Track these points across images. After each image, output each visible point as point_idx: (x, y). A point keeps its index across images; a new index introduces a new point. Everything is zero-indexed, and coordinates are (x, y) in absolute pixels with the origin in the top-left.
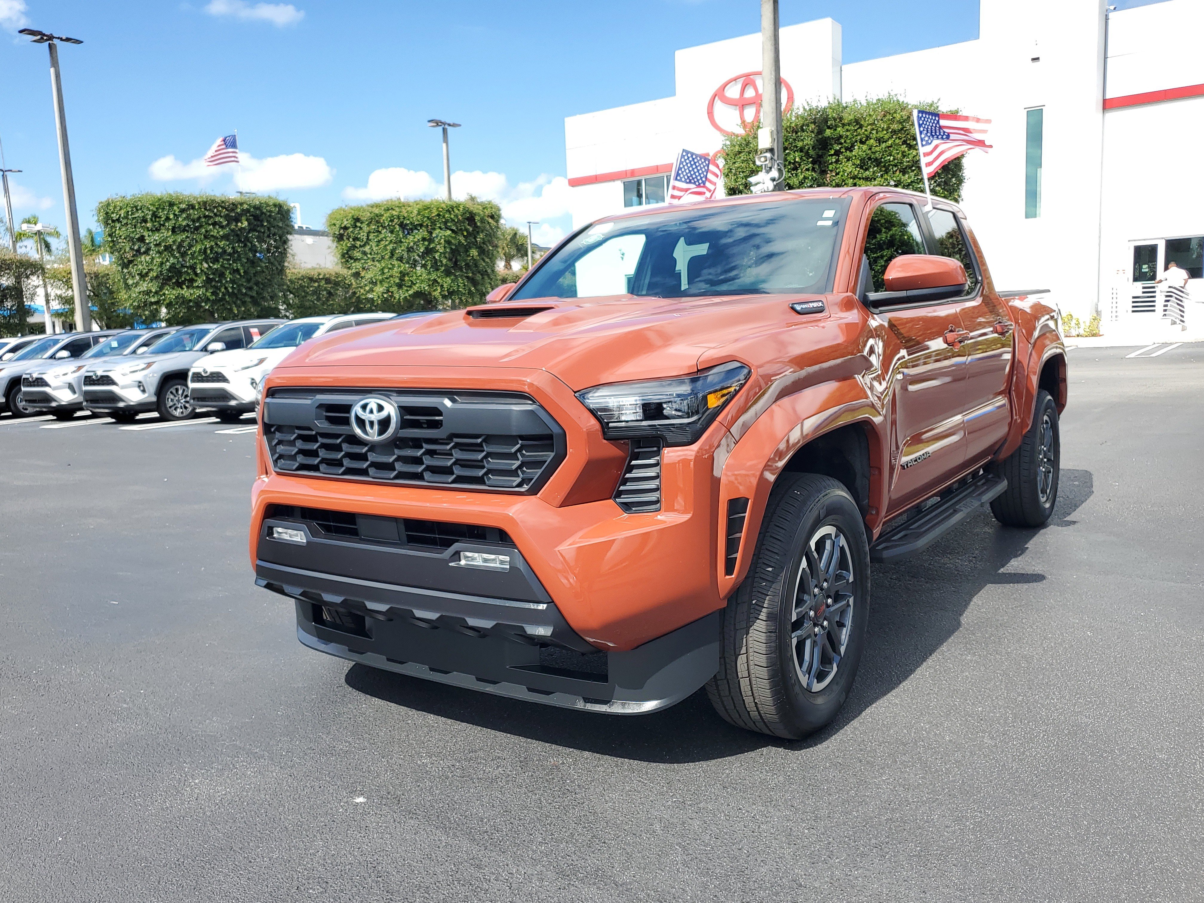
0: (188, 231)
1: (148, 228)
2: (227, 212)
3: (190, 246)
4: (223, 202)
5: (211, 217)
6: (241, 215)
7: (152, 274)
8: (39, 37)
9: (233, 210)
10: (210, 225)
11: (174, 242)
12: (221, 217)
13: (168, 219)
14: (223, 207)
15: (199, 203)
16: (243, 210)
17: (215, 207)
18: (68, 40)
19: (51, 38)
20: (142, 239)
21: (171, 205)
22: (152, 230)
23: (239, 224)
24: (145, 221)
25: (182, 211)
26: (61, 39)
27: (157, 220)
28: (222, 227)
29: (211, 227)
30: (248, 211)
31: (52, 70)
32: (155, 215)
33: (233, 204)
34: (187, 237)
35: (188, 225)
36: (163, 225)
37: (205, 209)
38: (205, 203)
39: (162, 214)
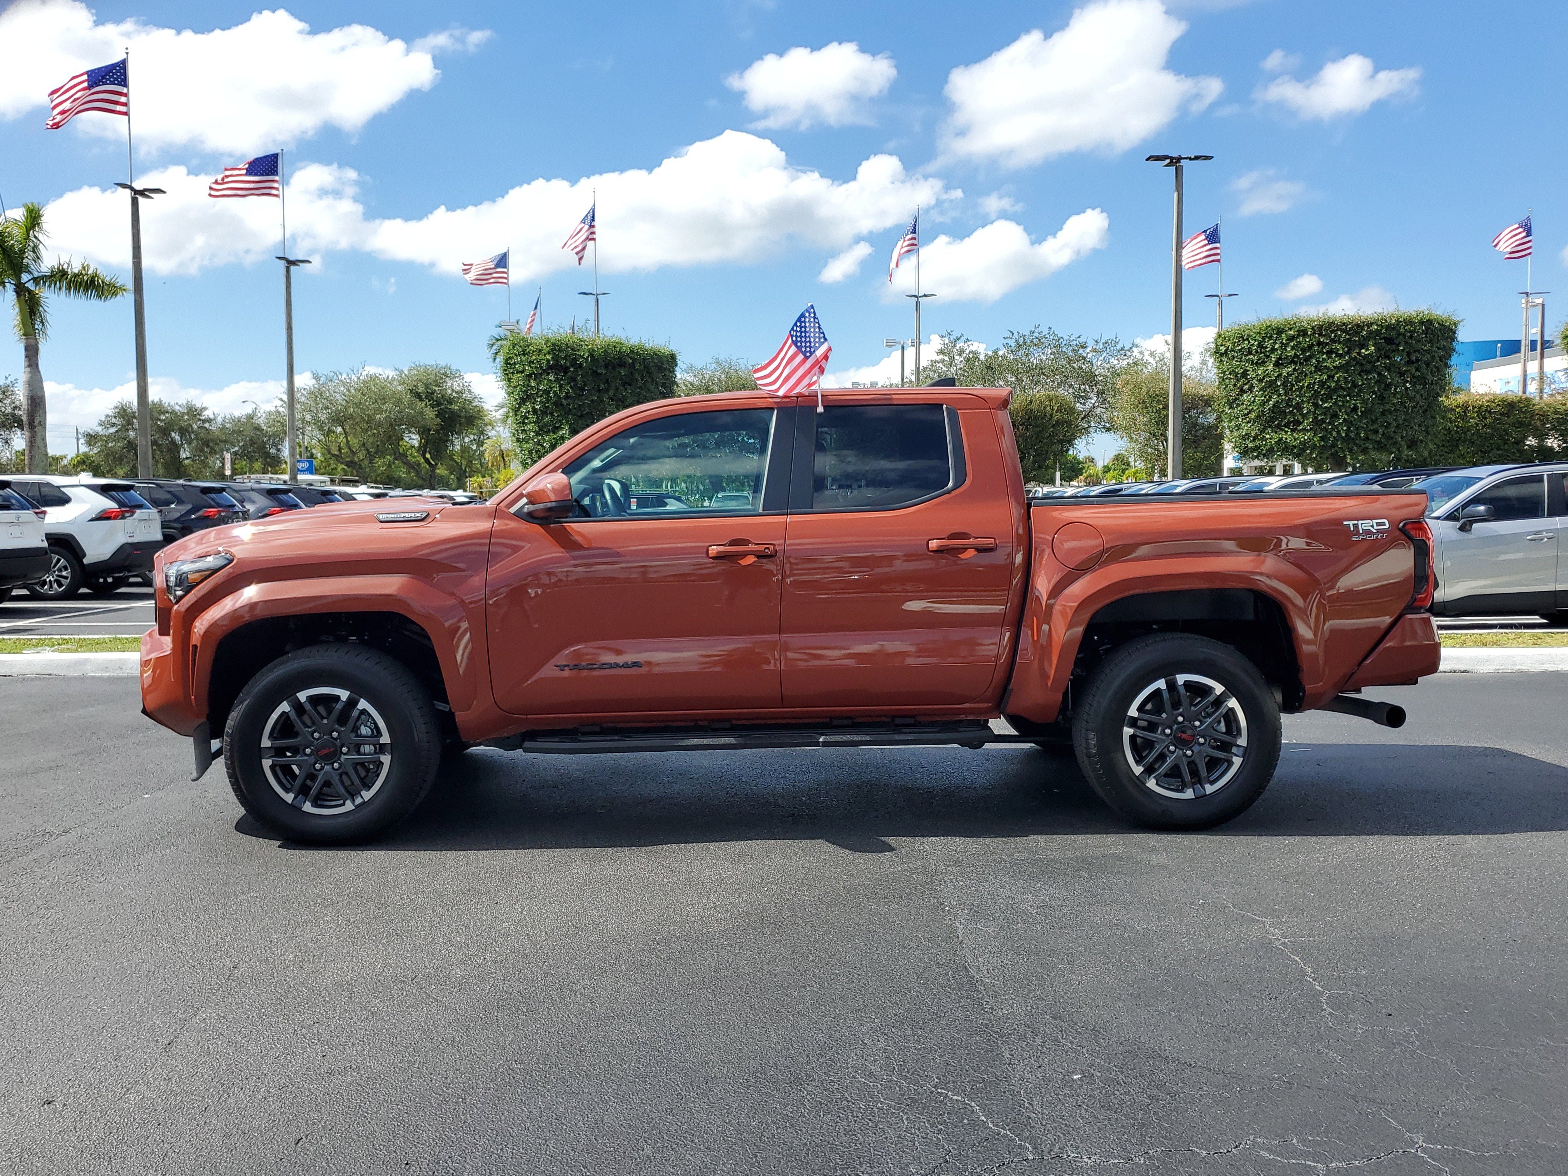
0: (1295, 363)
1: (1253, 361)
2: (1347, 337)
3: (1298, 380)
4: (1344, 324)
5: (1327, 344)
6: (1367, 338)
7: (1253, 415)
8: (1168, 161)
9: (1357, 333)
10: (1324, 353)
11: (1280, 375)
12: (1340, 343)
13: (1273, 350)
14: (1343, 331)
15: (1313, 328)
16: (1371, 332)
17: (1332, 332)
18: (1197, 158)
19: (1179, 159)
20: (1245, 374)
21: (1280, 331)
22: (1256, 364)
23: (1363, 351)
24: (1250, 353)
25: (1292, 338)
26: (1190, 159)
27: (1262, 350)
28: (1340, 356)
29: (1325, 356)
30: (1378, 332)
31: (1176, 194)
32: (1260, 346)
33: (1358, 325)
34: (1294, 370)
35: (1296, 355)
36: (1268, 357)
37: (1320, 335)
38: (1320, 327)
39: (1268, 344)
